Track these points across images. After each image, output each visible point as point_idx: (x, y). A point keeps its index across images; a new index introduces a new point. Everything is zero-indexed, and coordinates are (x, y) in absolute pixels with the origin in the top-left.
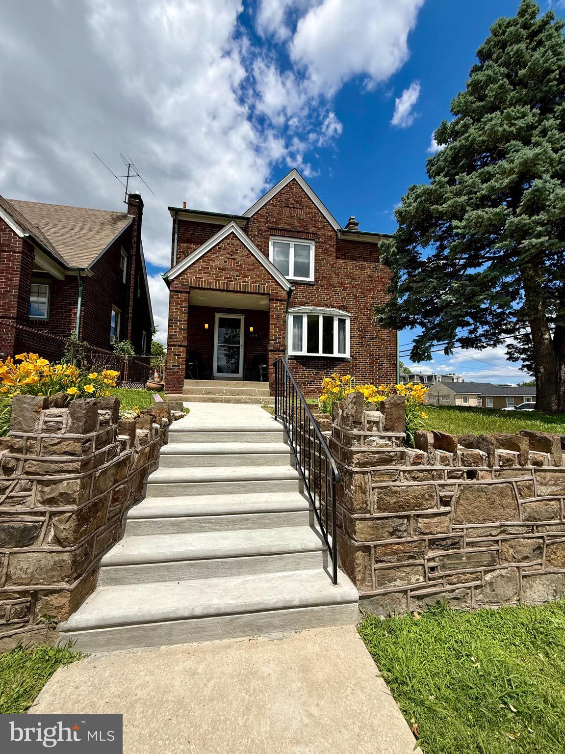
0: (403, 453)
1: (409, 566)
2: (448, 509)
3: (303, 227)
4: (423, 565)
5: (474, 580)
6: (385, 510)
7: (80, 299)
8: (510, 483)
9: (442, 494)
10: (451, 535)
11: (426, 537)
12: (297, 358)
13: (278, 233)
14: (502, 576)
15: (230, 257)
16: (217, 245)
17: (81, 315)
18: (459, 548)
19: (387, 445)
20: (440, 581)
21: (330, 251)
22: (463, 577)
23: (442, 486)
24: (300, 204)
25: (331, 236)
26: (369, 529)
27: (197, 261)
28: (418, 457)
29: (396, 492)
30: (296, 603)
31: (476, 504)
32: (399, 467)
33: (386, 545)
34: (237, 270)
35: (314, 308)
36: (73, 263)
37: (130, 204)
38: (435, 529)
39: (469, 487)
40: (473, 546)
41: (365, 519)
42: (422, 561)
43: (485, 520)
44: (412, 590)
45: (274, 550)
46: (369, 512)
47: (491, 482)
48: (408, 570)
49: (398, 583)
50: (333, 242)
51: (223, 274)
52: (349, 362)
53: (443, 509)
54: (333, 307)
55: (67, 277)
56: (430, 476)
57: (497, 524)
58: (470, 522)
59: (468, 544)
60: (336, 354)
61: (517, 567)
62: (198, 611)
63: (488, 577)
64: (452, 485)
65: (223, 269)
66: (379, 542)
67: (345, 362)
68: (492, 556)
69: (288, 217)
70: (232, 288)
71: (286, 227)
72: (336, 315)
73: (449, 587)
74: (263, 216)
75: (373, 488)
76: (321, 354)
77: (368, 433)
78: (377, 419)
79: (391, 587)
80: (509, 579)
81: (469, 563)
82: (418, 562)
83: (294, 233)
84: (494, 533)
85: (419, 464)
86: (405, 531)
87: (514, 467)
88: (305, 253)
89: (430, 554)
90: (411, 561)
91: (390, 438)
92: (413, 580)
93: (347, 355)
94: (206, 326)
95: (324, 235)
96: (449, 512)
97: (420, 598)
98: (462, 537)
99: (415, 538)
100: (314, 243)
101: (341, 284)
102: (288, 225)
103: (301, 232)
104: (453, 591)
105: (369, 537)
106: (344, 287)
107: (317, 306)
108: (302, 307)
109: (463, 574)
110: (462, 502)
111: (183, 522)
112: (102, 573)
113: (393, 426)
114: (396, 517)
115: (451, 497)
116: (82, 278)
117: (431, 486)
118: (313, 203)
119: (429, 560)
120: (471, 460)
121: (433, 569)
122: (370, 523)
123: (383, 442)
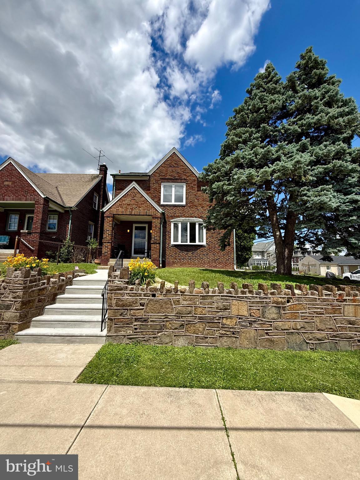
0: (127, 287)
1: (127, 327)
2: (143, 307)
3: (179, 176)
4: (132, 327)
5: (153, 334)
6: (118, 307)
7: (70, 221)
8: (170, 299)
9: (141, 302)
10: (143, 317)
11: (133, 317)
12: (175, 246)
13: (166, 181)
14: (165, 334)
15: (132, 198)
16: (127, 193)
17: (70, 228)
18: (148, 322)
19: (120, 284)
20: (138, 334)
21: (194, 188)
22: (148, 333)
23: (141, 299)
24: (177, 165)
25: (194, 180)
26: (112, 313)
27: (117, 202)
28: (132, 288)
29: (122, 300)
30: (84, 335)
31: (155, 306)
32: (125, 292)
33: (118, 319)
34: (136, 205)
35: (185, 218)
36: (68, 205)
37: (100, 170)
38: (137, 315)
39: (152, 300)
40: (153, 322)
41: (111, 309)
42: (132, 326)
43: (158, 313)
44: (127, 336)
45: (87, 320)
46: (112, 307)
47: (162, 298)
48: (126, 328)
49: (122, 332)
50: (196, 183)
51: (129, 207)
52: (205, 247)
53: (141, 307)
54: (196, 217)
55: (65, 211)
56: (136, 295)
57: (164, 314)
58: (152, 313)
59: (151, 321)
60: (197, 243)
61: (172, 332)
62: (53, 334)
63: (159, 334)
64: (145, 299)
65: (129, 205)
66: (115, 318)
67: (203, 247)
68: (161, 326)
69: (171, 172)
70: (133, 213)
71: (170, 177)
72: (197, 222)
73: (142, 336)
74: (158, 173)
75: (115, 299)
76: (189, 243)
77: (114, 279)
78: (117, 275)
79: (120, 334)
80: (168, 336)
81: (151, 328)
82: (130, 326)
83: (174, 180)
84: (162, 318)
85: (133, 291)
86: (126, 314)
87: (172, 293)
88: (181, 190)
89: (136, 323)
90: (128, 325)
91: (122, 281)
92: (128, 332)
93: (204, 243)
94: (128, 231)
95: (191, 179)
96: (144, 309)
97: (130, 339)
98: (149, 318)
99: (129, 317)
100: (185, 184)
101: (201, 204)
102: (171, 176)
103: (178, 179)
104: (144, 338)
105: (112, 315)
106: (202, 206)
107: (187, 217)
108: (178, 219)
109: (148, 332)
110: (149, 305)
111: (63, 311)
112: (32, 323)
113: (123, 277)
114: (122, 309)
115: (144, 303)
116: (71, 211)
117: (137, 299)
118: (184, 163)
119: (134, 325)
120: (153, 290)
121: (136, 329)
122: (113, 311)
123: (119, 283)
